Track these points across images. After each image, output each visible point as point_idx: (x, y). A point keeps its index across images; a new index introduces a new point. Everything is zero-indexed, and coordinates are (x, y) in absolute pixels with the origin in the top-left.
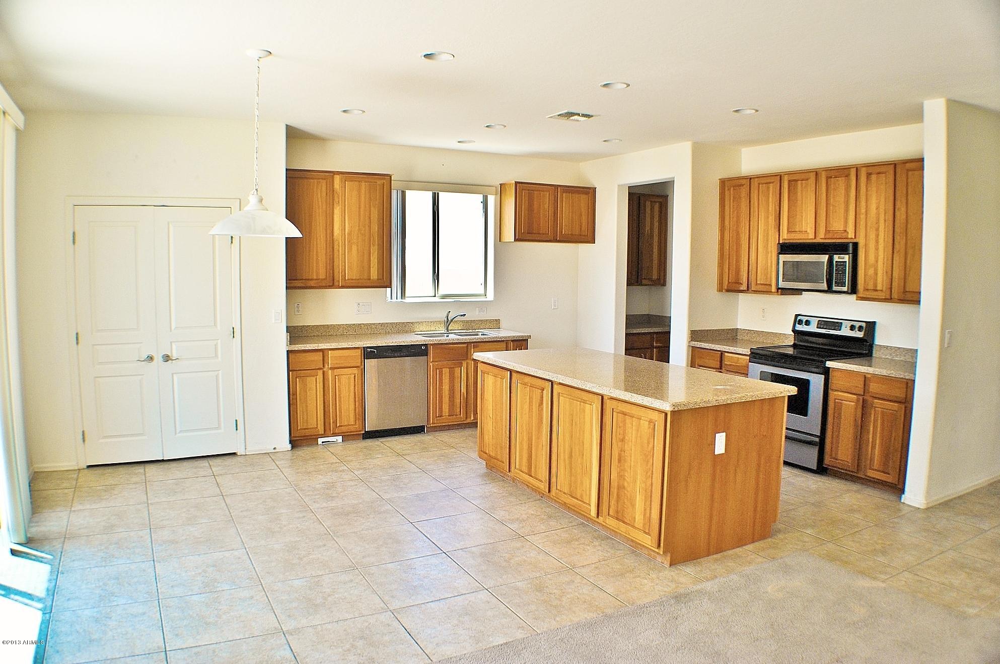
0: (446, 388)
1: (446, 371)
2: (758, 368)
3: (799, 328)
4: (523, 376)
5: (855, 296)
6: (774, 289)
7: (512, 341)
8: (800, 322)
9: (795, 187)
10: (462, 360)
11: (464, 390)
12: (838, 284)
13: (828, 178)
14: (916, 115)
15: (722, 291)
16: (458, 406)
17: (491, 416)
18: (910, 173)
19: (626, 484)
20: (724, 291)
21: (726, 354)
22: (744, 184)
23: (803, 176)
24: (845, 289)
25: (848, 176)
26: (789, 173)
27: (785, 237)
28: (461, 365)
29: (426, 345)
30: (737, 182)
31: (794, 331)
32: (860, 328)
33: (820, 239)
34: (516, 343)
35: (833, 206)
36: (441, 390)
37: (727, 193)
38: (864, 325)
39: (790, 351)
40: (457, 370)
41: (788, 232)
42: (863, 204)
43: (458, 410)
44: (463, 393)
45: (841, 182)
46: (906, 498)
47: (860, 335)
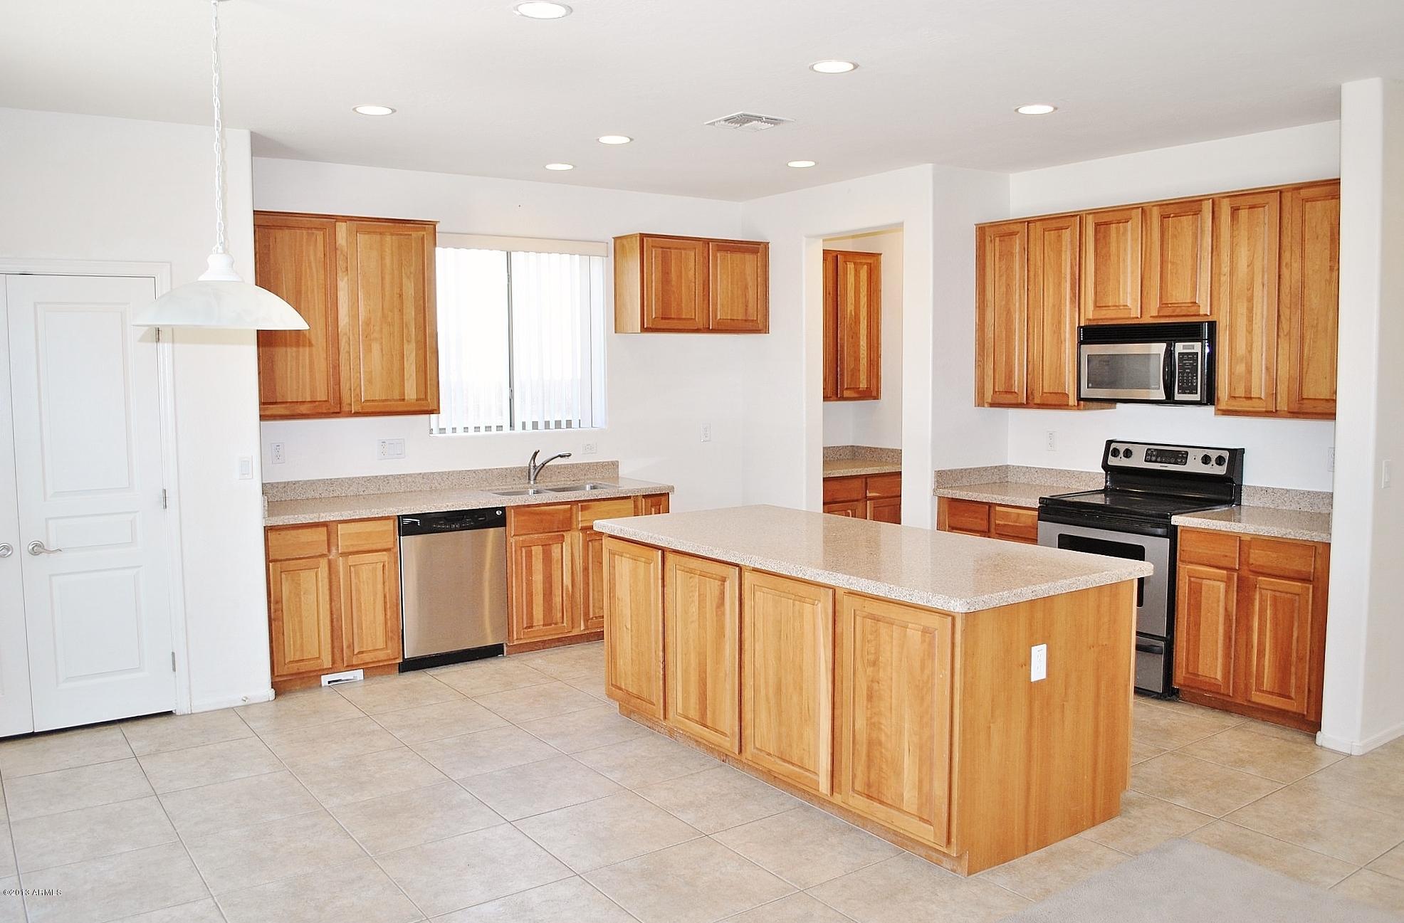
0: (538, 578)
1: (537, 551)
2: (1052, 530)
3: (1113, 461)
4: (686, 559)
5: (1211, 409)
6: (1072, 400)
7: (644, 496)
8: (1116, 453)
9: (1106, 236)
10: (564, 531)
11: (567, 581)
12: (1183, 390)
13: (1164, 217)
14: (1329, 107)
15: (984, 406)
16: (559, 607)
17: (629, 626)
18: (1308, 205)
19: (883, 738)
20: (986, 405)
21: (998, 508)
22: (1018, 232)
23: (1119, 216)
24: (1197, 397)
25: (1197, 212)
26: (1095, 212)
27: (1089, 314)
28: (561, 539)
29: (503, 509)
30: (1006, 229)
31: (1105, 466)
32: (1220, 461)
33: (1151, 316)
34: (649, 501)
35: (1173, 263)
36: (529, 583)
37: (989, 247)
38: (1226, 455)
39: (1099, 500)
40: (556, 550)
41: (1097, 306)
42: (1225, 258)
43: (559, 615)
44: (567, 586)
45: (1186, 221)
46: (1323, 737)
47: (1221, 470)
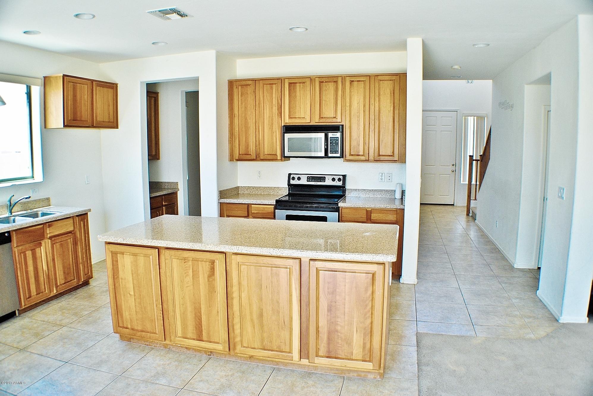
0: (31, 268)
1: (29, 254)
3: (292, 182)
5: (342, 159)
6: (279, 157)
7: (77, 216)
8: (293, 179)
9: (295, 89)
10: (41, 240)
11: (45, 267)
12: (332, 152)
13: (321, 82)
14: (403, 46)
16: (43, 284)
18: (381, 82)
20: (234, 161)
21: (252, 206)
22: (251, 84)
23: (300, 80)
24: (338, 155)
25: (336, 82)
26: (289, 78)
27: (288, 121)
28: (40, 245)
29: (8, 232)
30: (244, 83)
31: (289, 185)
32: (339, 180)
33: (316, 121)
34: (80, 217)
35: (325, 101)
36: (27, 272)
37: (235, 90)
38: (341, 177)
39: (287, 198)
40: (38, 250)
41: (290, 118)
42: (348, 100)
43: (43, 287)
44: (45, 271)
45: (331, 86)
46: (402, 280)
47: (340, 184)
